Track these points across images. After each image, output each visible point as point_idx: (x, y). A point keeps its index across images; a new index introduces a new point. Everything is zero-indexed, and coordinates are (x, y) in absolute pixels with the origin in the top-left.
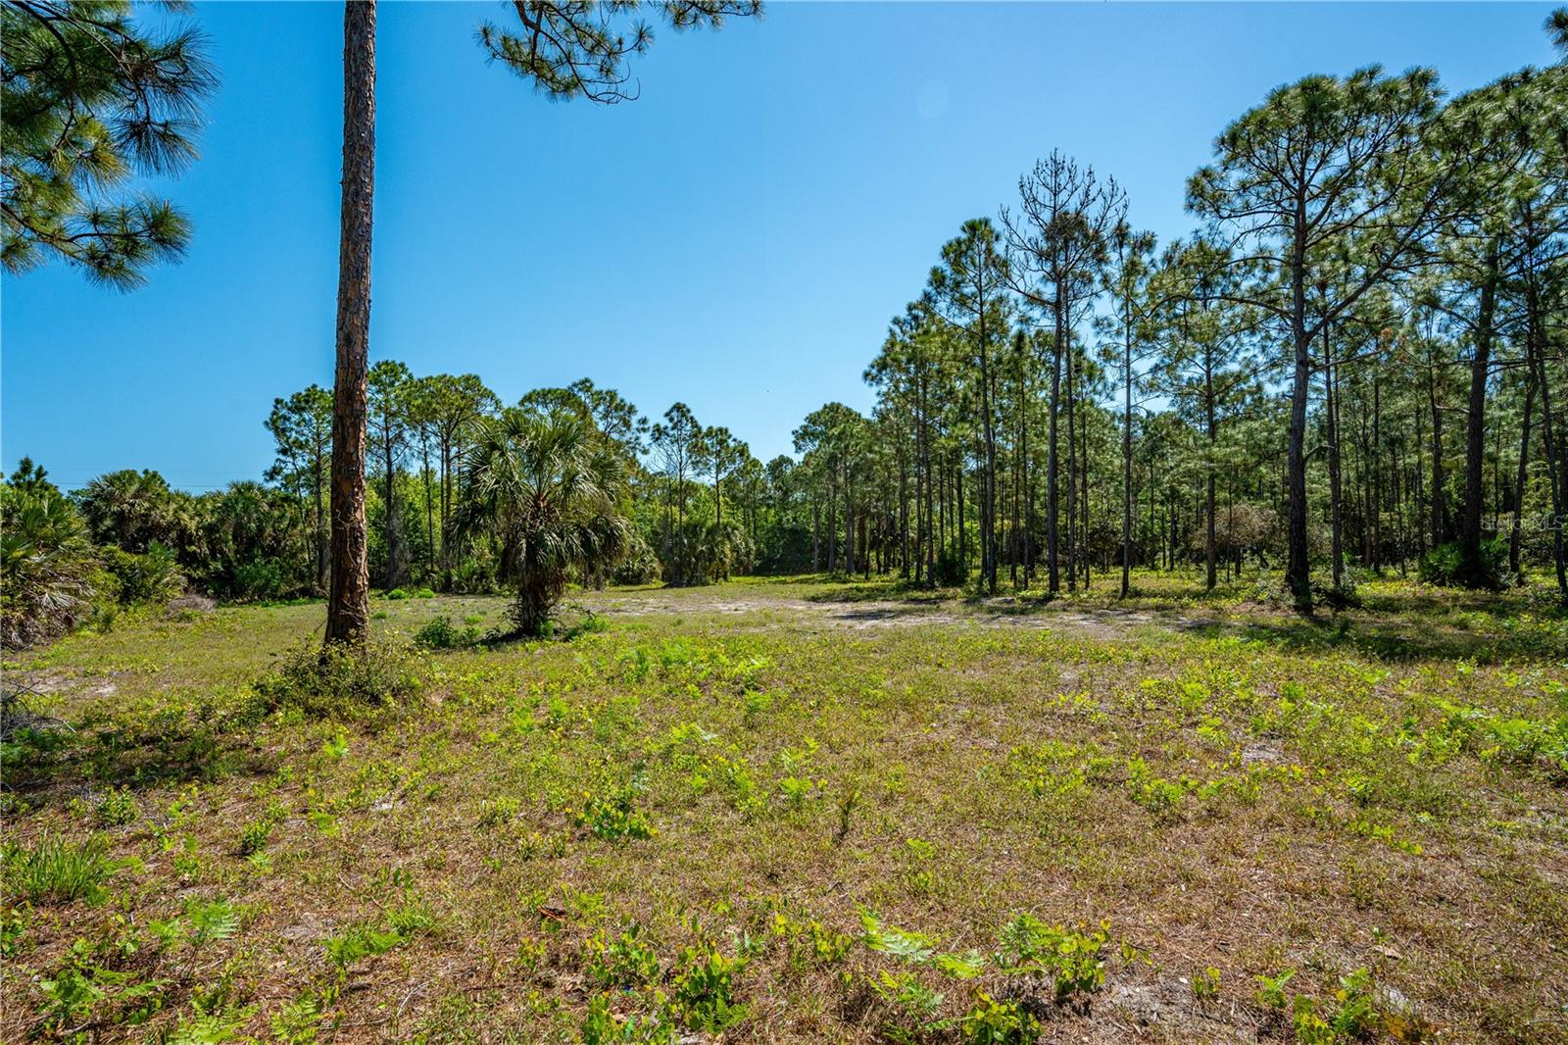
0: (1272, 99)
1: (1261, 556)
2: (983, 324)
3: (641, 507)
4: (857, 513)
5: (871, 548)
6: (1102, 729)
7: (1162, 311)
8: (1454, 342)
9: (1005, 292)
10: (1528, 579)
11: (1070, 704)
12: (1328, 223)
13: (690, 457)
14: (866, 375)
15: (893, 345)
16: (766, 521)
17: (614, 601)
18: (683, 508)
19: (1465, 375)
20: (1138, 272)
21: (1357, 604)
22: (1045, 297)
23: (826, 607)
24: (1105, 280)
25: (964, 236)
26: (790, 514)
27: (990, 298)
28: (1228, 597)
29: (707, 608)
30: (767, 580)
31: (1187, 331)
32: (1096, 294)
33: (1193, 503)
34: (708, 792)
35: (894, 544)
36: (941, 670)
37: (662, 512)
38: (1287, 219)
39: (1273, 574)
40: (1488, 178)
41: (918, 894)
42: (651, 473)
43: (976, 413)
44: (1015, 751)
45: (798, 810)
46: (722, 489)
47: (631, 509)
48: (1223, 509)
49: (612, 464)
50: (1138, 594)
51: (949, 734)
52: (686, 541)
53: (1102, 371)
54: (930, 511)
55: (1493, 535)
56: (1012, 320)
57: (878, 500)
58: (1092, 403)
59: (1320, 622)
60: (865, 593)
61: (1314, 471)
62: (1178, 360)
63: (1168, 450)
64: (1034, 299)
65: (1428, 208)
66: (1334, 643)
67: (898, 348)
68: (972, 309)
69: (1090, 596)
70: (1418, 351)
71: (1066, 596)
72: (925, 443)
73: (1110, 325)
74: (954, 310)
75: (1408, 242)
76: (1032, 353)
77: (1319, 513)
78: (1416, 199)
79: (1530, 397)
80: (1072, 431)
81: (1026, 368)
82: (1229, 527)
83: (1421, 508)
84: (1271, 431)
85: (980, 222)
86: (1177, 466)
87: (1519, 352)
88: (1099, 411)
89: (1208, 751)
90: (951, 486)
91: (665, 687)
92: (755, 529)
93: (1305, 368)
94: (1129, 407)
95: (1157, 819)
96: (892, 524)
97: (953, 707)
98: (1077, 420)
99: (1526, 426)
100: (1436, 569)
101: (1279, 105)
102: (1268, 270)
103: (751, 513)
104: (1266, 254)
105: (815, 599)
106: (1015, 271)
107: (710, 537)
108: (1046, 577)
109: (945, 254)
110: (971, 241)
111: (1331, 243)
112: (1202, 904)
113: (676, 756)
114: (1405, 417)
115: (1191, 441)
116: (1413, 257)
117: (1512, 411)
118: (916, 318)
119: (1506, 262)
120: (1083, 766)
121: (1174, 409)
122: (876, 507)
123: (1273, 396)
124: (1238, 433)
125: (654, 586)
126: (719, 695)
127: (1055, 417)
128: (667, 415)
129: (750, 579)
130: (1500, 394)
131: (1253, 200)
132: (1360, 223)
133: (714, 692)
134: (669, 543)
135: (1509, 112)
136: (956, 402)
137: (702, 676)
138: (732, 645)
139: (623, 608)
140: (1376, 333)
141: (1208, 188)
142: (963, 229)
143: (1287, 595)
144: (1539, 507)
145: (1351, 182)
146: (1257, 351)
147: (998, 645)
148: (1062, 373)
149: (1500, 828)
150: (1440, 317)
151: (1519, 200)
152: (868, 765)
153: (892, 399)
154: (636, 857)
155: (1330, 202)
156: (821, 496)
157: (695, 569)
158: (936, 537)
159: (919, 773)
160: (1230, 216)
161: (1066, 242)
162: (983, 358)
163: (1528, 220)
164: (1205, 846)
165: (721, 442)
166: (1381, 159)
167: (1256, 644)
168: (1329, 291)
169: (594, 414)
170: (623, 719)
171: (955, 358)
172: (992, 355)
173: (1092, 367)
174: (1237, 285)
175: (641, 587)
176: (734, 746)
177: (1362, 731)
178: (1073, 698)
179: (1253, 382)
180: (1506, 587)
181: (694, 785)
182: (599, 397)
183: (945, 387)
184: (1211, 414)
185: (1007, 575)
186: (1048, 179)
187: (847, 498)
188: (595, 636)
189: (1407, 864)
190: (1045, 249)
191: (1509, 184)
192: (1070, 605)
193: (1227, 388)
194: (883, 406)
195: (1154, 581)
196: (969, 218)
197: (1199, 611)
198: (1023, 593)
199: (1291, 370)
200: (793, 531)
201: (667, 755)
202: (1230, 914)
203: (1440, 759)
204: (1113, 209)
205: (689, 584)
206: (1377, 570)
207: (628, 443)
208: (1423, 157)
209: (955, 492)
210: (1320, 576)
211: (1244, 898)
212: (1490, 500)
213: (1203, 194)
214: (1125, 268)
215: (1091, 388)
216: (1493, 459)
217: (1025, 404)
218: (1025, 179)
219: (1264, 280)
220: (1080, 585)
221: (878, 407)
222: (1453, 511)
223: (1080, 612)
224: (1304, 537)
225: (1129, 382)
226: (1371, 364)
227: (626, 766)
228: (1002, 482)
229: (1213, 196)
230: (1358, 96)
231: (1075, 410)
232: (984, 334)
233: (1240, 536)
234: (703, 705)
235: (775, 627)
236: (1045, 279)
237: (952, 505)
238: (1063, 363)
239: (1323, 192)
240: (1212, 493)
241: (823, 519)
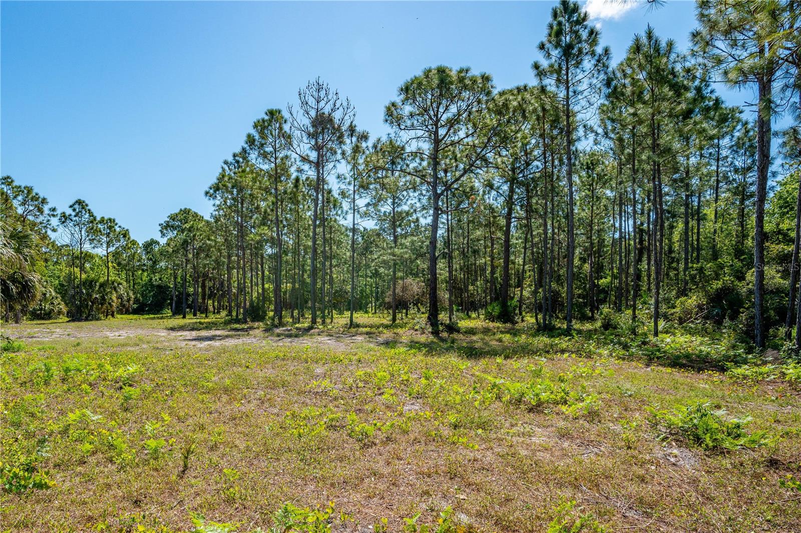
0: (425, 73)
1: (417, 306)
2: (276, 170)
3: (51, 267)
4: (200, 277)
5: (209, 298)
6: (336, 399)
7: (372, 174)
8: (500, 207)
9: (289, 153)
10: (525, 319)
11: (319, 386)
12: (448, 140)
13: (88, 236)
14: (207, 193)
15: (223, 176)
16: (142, 280)
17: (29, 330)
18: (82, 269)
19: (503, 222)
20: (360, 152)
21: (458, 331)
22: (311, 159)
23: (180, 333)
24: (343, 153)
25: (267, 118)
26: (157, 276)
27: (281, 155)
28: (402, 327)
29: (98, 334)
30: (141, 317)
31: (383, 186)
32: (338, 161)
33: (386, 278)
34: (94, 453)
35: (223, 296)
36: (248, 370)
37: (67, 272)
38: (430, 135)
39: (423, 315)
40: (512, 131)
41: (230, 501)
42: (59, 245)
43: (272, 221)
44: (288, 413)
45: (156, 459)
46: (110, 258)
47: (44, 269)
48: (400, 282)
49: (27, 236)
50: (358, 326)
51: (252, 406)
52: (84, 291)
53: (341, 204)
54: (245, 278)
55: (512, 298)
56: (293, 170)
57: (213, 269)
58: (335, 221)
59: (443, 340)
60: (205, 325)
61: (441, 264)
62: (379, 201)
63: (374, 249)
64: (305, 159)
65: (489, 140)
66: (447, 350)
67: (226, 179)
68: (270, 161)
69: (333, 327)
70: (485, 209)
71: (320, 327)
72: (242, 237)
73: (345, 179)
74: (260, 160)
75: (481, 155)
76: (304, 190)
77: (444, 286)
78: (485, 135)
79: (527, 234)
80: (324, 235)
81: (300, 198)
82: (403, 291)
83: (486, 284)
84: (423, 242)
85: (276, 111)
86: (379, 258)
87: (523, 214)
88: (339, 226)
89: (388, 407)
90: (257, 263)
91: (65, 387)
92: (134, 284)
93: (437, 211)
94: (354, 224)
95: (362, 445)
96: (222, 284)
97: (254, 391)
98: (327, 229)
99: (525, 248)
100: (491, 314)
101: (427, 77)
102: (422, 159)
103: (131, 274)
104: (421, 152)
105: (172, 329)
106: (295, 142)
107: (102, 289)
108: (310, 316)
109: (255, 126)
110: (270, 121)
111: (450, 151)
112: (382, 486)
113: (72, 431)
114: (480, 240)
115: (385, 244)
116: (483, 163)
117: (520, 241)
118: (238, 162)
119: (518, 171)
120: (325, 420)
121: (377, 228)
122: (212, 273)
123: (424, 225)
124: (407, 242)
125: (60, 321)
126: (104, 390)
127: (315, 226)
128: (71, 207)
129: (131, 316)
130: (516, 232)
131: (415, 122)
132: (462, 143)
133: (101, 388)
134: (72, 292)
135: (519, 102)
136: (261, 214)
137: (92, 378)
138: (115, 358)
139: (36, 335)
140: (468, 198)
141: (395, 113)
142: (266, 114)
143: (428, 326)
144: (530, 286)
145: (458, 121)
146: (416, 200)
147: (281, 355)
148: (319, 202)
149: (508, 433)
150: (494, 193)
151: (523, 144)
152: (202, 428)
153: (223, 209)
154: (38, 502)
155: (449, 130)
156: (178, 265)
157: (91, 309)
158: (248, 293)
159: (233, 430)
160: (404, 129)
161: (323, 129)
162: (276, 189)
163: (526, 154)
164: (384, 457)
165: (110, 228)
166: (470, 113)
167: (413, 351)
168: (449, 174)
169: (15, 201)
170: (32, 410)
171: (260, 188)
172: (281, 188)
173: (335, 201)
174: (408, 165)
175: (51, 321)
176: (113, 423)
177: (457, 392)
178: (321, 383)
179: (414, 216)
180: (517, 323)
181: (84, 449)
182: (18, 190)
183: (254, 205)
184: (395, 231)
185: (289, 315)
186: (314, 93)
187: (194, 267)
188: (13, 355)
189: (472, 455)
190: (312, 131)
191: (519, 135)
192: (322, 332)
193: (403, 218)
194: (217, 213)
195: (366, 319)
196: (270, 108)
197: (387, 335)
198: (297, 325)
199: (431, 212)
200: (159, 286)
201: (65, 431)
202: (395, 489)
203: (487, 404)
204: (348, 115)
205: (86, 319)
206: (468, 314)
207: (41, 223)
208: (487, 116)
209: (260, 266)
210: (443, 317)
211: (401, 481)
212: (512, 282)
213: (392, 115)
214: (353, 149)
215: (335, 213)
216: (514, 263)
217: (299, 218)
218: (302, 91)
219: (420, 164)
220: (328, 321)
221: (214, 213)
222: (498, 286)
223: (327, 336)
224: (436, 297)
225: (354, 210)
226: (466, 212)
227: (34, 441)
228: (287, 262)
229: (397, 117)
230: (461, 80)
231: (326, 223)
232: (277, 176)
233: (407, 296)
234: (92, 397)
235: (144, 346)
236: (312, 149)
237: (257, 274)
238: (320, 197)
239: (446, 124)
240: (394, 272)
241: (179, 280)
